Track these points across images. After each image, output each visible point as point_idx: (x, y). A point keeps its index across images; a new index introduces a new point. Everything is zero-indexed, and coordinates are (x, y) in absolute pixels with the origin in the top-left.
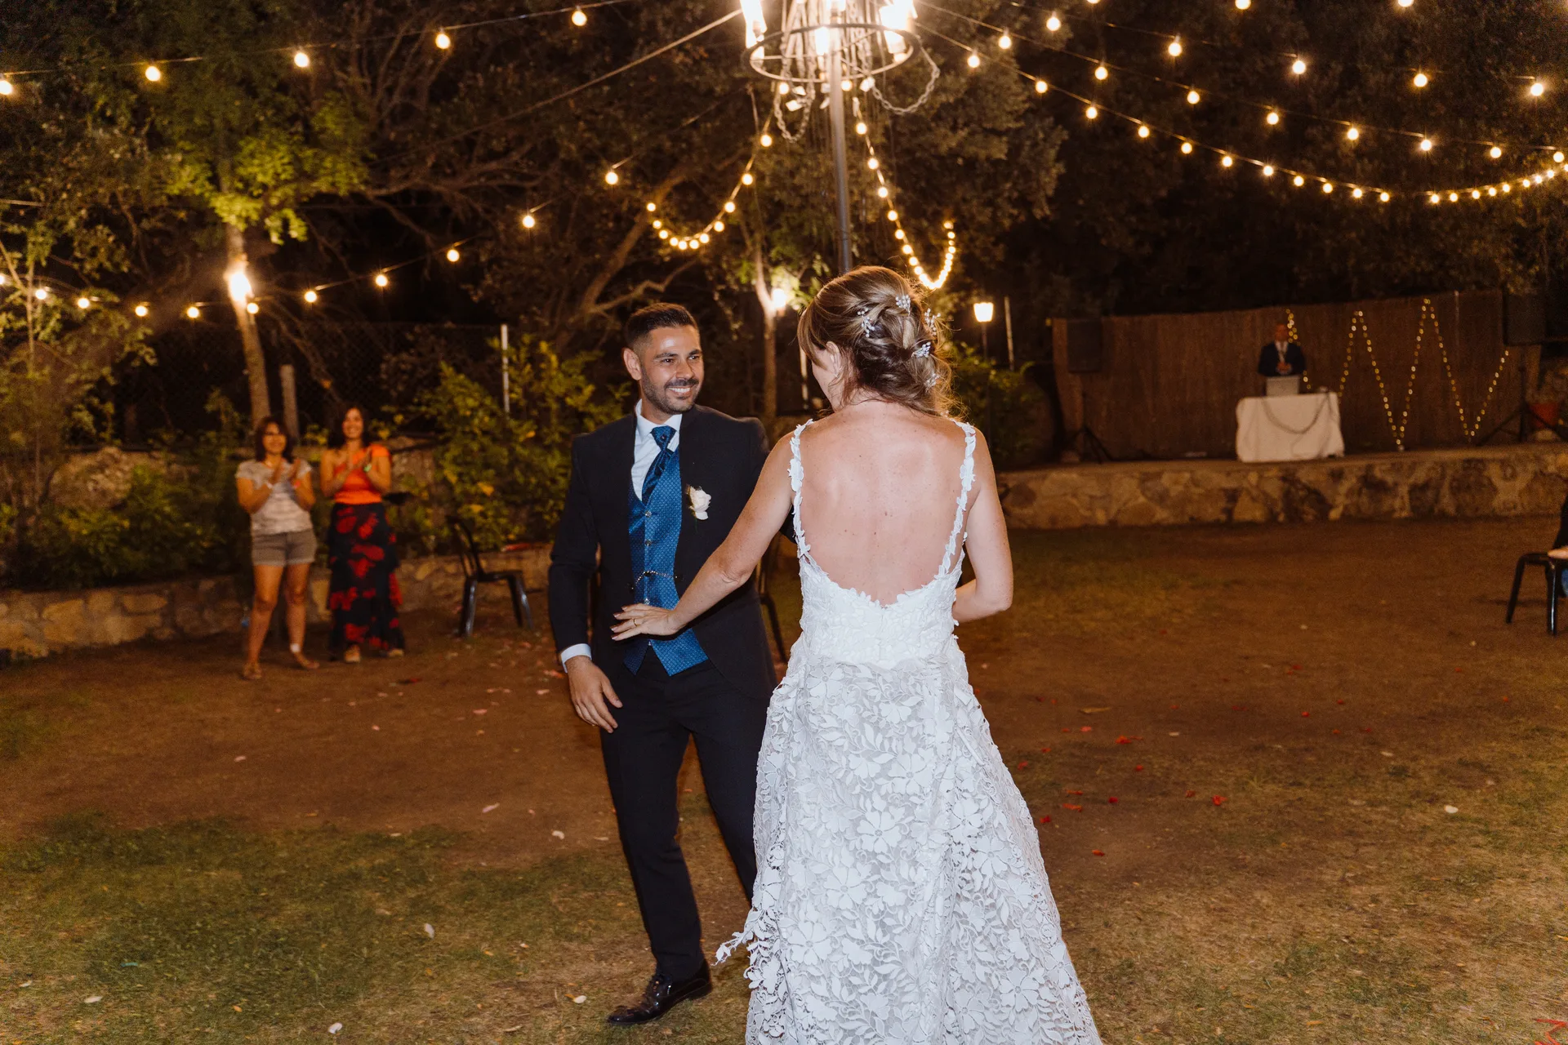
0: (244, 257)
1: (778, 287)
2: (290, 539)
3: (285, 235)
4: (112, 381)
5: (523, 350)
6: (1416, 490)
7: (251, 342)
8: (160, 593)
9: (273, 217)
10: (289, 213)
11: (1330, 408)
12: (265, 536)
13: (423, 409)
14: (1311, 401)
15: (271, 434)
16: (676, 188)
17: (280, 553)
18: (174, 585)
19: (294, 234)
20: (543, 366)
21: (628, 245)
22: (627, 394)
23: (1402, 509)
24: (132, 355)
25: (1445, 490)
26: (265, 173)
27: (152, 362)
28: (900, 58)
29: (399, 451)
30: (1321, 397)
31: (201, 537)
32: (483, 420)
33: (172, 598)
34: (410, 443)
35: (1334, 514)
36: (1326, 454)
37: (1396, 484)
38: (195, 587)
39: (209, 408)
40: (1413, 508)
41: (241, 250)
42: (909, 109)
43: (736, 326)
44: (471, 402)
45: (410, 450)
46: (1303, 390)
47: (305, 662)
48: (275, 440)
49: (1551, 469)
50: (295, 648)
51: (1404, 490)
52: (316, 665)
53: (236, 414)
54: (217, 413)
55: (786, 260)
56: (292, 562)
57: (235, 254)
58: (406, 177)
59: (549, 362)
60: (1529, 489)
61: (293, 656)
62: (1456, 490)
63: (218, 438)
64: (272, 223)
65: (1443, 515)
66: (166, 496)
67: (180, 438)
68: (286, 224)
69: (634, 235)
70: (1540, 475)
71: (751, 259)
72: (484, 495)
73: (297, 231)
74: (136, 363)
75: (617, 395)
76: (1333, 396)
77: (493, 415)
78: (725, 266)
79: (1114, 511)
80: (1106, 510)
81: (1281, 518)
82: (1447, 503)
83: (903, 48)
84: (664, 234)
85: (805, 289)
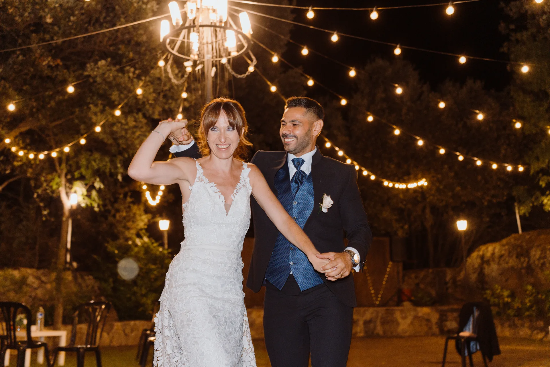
1: (75, 192)
6: (367, 323)
23: (360, 332)
25: (378, 323)
37: (358, 320)
40: (366, 332)
42: (242, 76)
43: (45, 213)
49: (420, 314)
51: (361, 323)
55: (82, 178)
60: (412, 323)
62: (383, 323)
65: (378, 336)
70: (416, 317)
71: (59, 177)
78: (43, 179)
82: (379, 330)
83: (236, 49)
84: (21, 153)
85: (89, 196)
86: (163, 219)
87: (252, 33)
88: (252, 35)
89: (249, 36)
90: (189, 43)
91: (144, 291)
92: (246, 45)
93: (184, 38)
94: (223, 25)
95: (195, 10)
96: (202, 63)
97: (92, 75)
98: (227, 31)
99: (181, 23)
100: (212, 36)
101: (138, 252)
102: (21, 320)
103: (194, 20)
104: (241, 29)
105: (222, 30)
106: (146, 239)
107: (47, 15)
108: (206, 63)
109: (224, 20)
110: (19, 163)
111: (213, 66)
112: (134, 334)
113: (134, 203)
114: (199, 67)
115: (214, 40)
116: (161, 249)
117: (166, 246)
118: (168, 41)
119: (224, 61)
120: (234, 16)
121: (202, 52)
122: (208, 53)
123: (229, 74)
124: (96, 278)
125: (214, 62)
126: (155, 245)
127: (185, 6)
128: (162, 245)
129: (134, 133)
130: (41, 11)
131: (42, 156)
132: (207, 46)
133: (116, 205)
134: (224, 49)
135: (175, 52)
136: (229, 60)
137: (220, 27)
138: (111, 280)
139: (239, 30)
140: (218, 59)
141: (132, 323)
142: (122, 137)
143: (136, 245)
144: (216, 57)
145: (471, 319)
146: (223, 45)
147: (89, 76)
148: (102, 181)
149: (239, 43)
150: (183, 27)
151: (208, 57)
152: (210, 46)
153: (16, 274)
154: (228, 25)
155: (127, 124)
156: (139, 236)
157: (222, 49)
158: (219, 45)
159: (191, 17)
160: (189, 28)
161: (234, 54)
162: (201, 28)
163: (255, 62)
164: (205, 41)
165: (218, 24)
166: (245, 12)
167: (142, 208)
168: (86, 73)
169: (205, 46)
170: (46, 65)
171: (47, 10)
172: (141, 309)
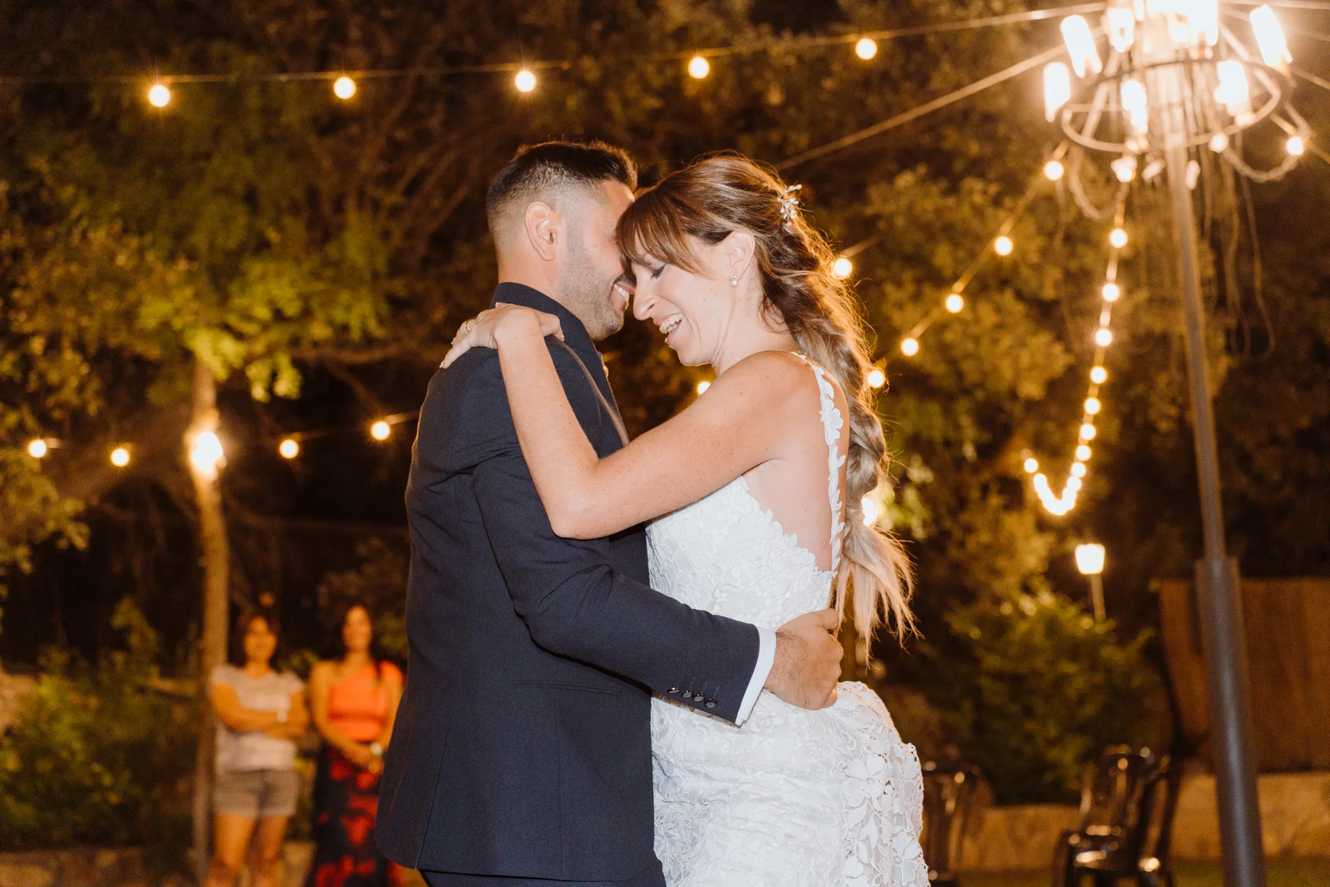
0: (214, 414)
2: (270, 779)
3: (270, 390)
4: (26, 567)
8: (44, 865)
9: (257, 365)
10: (284, 360)
17: (252, 799)
18: (64, 856)
19: (283, 389)
24: (59, 534)
27: (80, 543)
31: (112, 789)
33: (60, 872)
38: (91, 860)
39: (118, 621)
41: (211, 406)
48: (260, 642)
54: (127, 629)
56: (267, 812)
63: (127, 663)
64: (257, 373)
66: (75, 727)
67: (73, 661)
68: (274, 376)
73: (287, 385)
74: (62, 544)
79: (1289, 831)
80: (1278, 832)
85: (899, 501)
86: (1085, 543)
87: (1289, 59)
88: (1292, 65)
89: (1282, 69)
90: (1120, 114)
91: (1053, 731)
92: (1276, 94)
93: (1107, 102)
94: (1209, 54)
95: (1130, 26)
96: (1162, 156)
97: (884, 213)
98: (1221, 66)
99: (1097, 67)
100: (1181, 87)
101: (1029, 634)
103: (1129, 55)
104: (1260, 55)
105: (1207, 67)
106: (1047, 599)
107: (770, 86)
108: (1170, 157)
109: (1212, 41)
111: (1190, 159)
112: (1036, 840)
113: (1007, 507)
114: (1152, 171)
115: (1187, 92)
116: (1086, 622)
117: (1100, 611)
118: (1067, 116)
119: (1219, 143)
120: (1236, 22)
121: (1157, 133)
122: (1173, 131)
123: (1236, 175)
124: (932, 701)
125: (1193, 150)
126: (1072, 610)
127: (1103, 19)
128: (1088, 610)
129: (995, 342)
132: (1171, 115)
133: (966, 517)
134: (1217, 113)
135: (1087, 140)
136: (1232, 139)
137: (1202, 61)
138: (967, 705)
139: (1257, 60)
140: (1201, 140)
141: (1030, 812)
142: (968, 356)
143: (1022, 615)
144: (1197, 134)
146: (1213, 103)
147: (876, 218)
148: (927, 463)
149: (1257, 93)
150: (1102, 78)
151: (1175, 142)
152: (1178, 114)
154: (1223, 51)
155: (977, 321)
156: (1027, 589)
157: (1210, 115)
158: (1202, 103)
159: (1120, 45)
160: (1118, 77)
161: (1246, 119)
162: (1150, 73)
163: (1307, 132)
164: (1163, 100)
165: (1195, 55)
166: (1265, 7)
167: (1029, 520)
169: (1165, 116)
171: (768, 75)
172: (1049, 777)
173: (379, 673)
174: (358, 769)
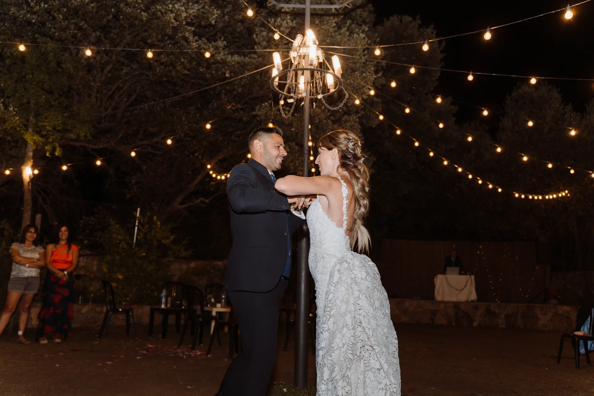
0: (32, 161)
3: (52, 153)
5: (146, 218)
6: (508, 317)
7: (28, 196)
9: (48, 146)
10: (56, 145)
11: (472, 282)
12: (18, 278)
13: (97, 239)
14: (464, 278)
15: (31, 232)
16: (219, 161)
17: (22, 287)
19: (57, 154)
20: (154, 226)
21: (196, 181)
22: (188, 242)
23: (502, 324)
25: (519, 318)
26: (50, 126)
28: (332, 90)
29: (83, 256)
30: (468, 276)
32: (123, 245)
34: (89, 253)
35: (475, 324)
36: (470, 300)
37: (499, 313)
40: (507, 324)
41: (31, 158)
42: (335, 108)
44: (120, 237)
45: (89, 255)
46: (460, 274)
47: (24, 340)
48: (31, 235)
49: (560, 312)
50: (20, 333)
51: (503, 316)
52: (29, 342)
53: (12, 231)
56: (27, 292)
57: (29, 159)
58: (108, 142)
59: (157, 224)
60: (552, 319)
61: (18, 336)
62: (523, 318)
64: (48, 148)
65: (519, 328)
68: (54, 149)
69: (200, 178)
70: (556, 314)
72: (118, 279)
75: (184, 243)
76: (473, 277)
77: (128, 244)
81: (454, 324)
82: (520, 323)
83: (334, 87)
84: (214, 176)
88: (342, 74)
89: (338, 75)
95: (297, 57)
97: (259, 114)
102: (210, 299)
107: (226, 71)
110: (214, 183)
114: (303, 103)
119: (320, 97)
130: (223, 69)
131: (223, 178)
139: (334, 74)
140: (315, 96)
145: (589, 319)
147: (257, 115)
153: (220, 263)
163: (347, 96)
166: (336, 56)
168: (254, 113)
170: (230, 109)
171: (226, 68)
173: (70, 248)
174: (60, 279)
